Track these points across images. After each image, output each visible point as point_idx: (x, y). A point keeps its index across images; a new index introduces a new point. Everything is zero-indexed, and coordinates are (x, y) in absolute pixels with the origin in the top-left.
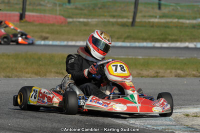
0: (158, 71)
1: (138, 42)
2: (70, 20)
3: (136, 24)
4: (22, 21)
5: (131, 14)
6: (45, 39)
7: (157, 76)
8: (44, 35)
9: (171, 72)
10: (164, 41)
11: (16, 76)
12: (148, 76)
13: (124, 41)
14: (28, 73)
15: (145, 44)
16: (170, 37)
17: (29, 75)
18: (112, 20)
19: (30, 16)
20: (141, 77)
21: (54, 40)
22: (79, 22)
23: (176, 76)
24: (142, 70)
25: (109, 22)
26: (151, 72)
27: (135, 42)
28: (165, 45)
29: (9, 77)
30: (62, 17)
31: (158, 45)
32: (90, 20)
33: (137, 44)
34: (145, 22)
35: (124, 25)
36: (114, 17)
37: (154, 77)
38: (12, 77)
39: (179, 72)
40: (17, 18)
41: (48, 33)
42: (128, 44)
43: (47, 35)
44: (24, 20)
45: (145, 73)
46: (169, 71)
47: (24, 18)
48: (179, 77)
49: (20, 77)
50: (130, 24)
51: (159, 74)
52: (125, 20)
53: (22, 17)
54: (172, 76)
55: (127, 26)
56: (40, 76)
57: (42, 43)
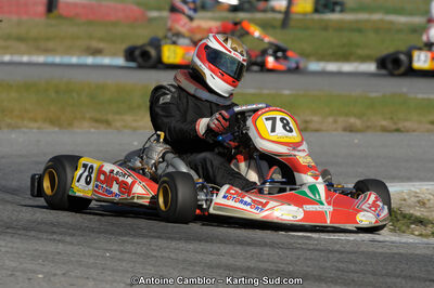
0: (308, 118)
2: (154, 14)
3: (292, 23)
4: (52, 15)
6: (96, 52)
8: (95, 44)
9: (335, 122)
10: (346, 58)
11: (9, 126)
14: (36, 121)
16: (360, 52)
17: (36, 125)
19: (68, 5)
21: (114, 54)
23: (345, 129)
28: (347, 67)
30: (135, 8)
31: (332, 67)
34: (312, 20)
35: (266, 25)
39: (352, 120)
40: (42, 9)
41: (101, 40)
43: (101, 45)
44: (55, 12)
46: (330, 120)
47: (56, 7)
48: (351, 131)
49: (19, 128)
50: (279, 23)
51: (311, 126)
52: (270, 15)
54: (336, 130)
55: (273, 27)
56: (60, 126)
57: (90, 60)
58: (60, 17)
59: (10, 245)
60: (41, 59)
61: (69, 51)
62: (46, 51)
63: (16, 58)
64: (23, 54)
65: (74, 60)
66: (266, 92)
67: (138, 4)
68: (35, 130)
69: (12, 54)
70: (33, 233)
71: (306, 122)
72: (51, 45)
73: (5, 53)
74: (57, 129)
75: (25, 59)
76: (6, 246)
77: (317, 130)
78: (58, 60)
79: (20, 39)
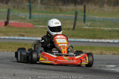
3: (75, 29)
4: (7, 26)
6: (23, 36)
8: (22, 33)
9: (110, 52)
10: (94, 38)
13: (70, 38)
15: (83, 40)
16: (97, 36)
19: (11, 23)
21: (28, 36)
26: (98, 52)
27: (77, 39)
28: (95, 40)
31: (91, 40)
33: (78, 40)
35: (69, 29)
40: (3, 24)
41: (24, 32)
42: (73, 40)
43: (24, 34)
47: (8, 24)
53: (6, 23)
57: (21, 38)
60: (7, 37)
61: (14, 35)
62: (8, 35)
65: (17, 38)
72: (9, 33)
75: (3, 37)
78: (12, 38)
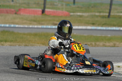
0: (115, 43)
1: (111, 27)
2: (72, 14)
3: (111, 16)
5: (108, 11)
7: (114, 46)
8: (55, 22)
11: (31, 45)
12: (109, 46)
13: (102, 26)
14: (39, 44)
15: (114, 28)
17: (39, 45)
18: (97, 14)
19: (48, 11)
20: (105, 46)
22: (77, 15)
24: (105, 43)
25: (95, 15)
26: (112, 44)
27: (108, 27)
29: (27, 46)
32: (83, 14)
33: (110, 28)
34: (117, 15)
35: (103, 17)
36: (100, 12)
37: (113, 47)
38: (28, 46)
40: (40, 12)
41: (57, 21)
42: (104, 28)
44: (44, 14)
45: (107, 44)
49: (34, 46)
50: (107, 16)
51: (116, 45)
52: (105, 14)
53: (43, 12)
55: (105, 17)
57: (54, 27)
58: (46, 15)
59: (31, 79)
60: (40, 27)
61: (48, 24)
62: (42, 24)
63: (33, 26)
64: (35, 25)
65: (49, 27)
66: (103, 36)
67: (67, 11)
68: (38, 46)
69: (32, 25)
70: (38, 75)
71: (114, 44)
72: (43, 22)
73: (30, 25)
74: (44, 46)
75: (36, 26)
76: (30, 79)
77: (118, 46)
78: (45, 27)
79: (34, 21)
